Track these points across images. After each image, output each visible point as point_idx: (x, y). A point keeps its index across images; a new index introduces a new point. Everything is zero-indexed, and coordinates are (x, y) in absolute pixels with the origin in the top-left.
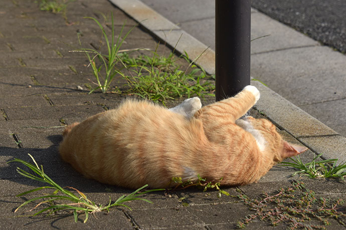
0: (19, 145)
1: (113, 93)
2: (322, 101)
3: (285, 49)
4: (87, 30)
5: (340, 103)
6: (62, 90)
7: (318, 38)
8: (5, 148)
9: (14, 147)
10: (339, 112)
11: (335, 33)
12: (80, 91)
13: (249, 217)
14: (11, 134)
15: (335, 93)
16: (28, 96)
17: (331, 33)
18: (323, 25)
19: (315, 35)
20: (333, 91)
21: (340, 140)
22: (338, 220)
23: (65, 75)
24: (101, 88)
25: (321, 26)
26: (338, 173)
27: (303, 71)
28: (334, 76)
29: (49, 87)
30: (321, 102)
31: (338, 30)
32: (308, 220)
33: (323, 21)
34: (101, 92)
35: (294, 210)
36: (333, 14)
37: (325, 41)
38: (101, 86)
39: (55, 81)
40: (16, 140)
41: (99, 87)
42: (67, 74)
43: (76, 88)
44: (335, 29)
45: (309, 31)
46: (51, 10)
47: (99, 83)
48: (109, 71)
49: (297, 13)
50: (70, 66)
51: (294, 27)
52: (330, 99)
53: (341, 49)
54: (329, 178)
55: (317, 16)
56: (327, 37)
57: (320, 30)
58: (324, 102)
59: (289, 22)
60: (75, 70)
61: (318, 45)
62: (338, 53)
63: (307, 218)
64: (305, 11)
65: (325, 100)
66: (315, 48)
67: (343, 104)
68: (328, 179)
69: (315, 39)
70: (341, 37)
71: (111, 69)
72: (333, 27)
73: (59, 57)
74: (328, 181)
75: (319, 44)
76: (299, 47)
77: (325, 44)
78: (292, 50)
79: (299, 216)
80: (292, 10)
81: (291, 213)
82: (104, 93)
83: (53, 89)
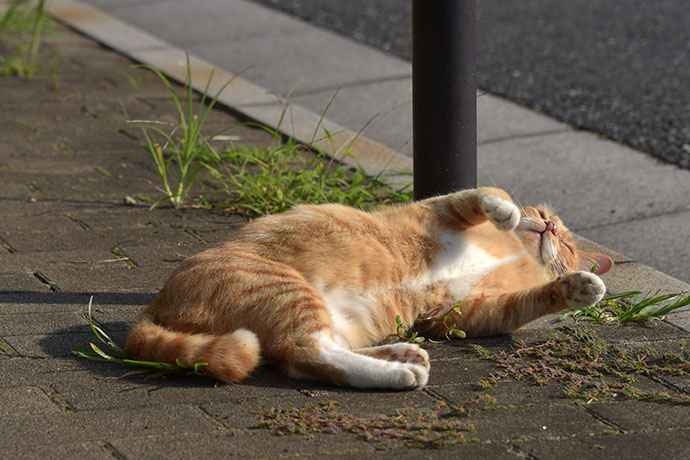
0: (52, 288)
1: (195, 208)
2: (589, 226)
3: (500, 139)
4: (101, 107)
5: (624, 228)
6: (97, 205)
7: (566, 117)
8: (29, 292)
9: (45, 291)
10: (624, 243)
11: (599, 107)
12: (131, 205)
13: (496, 375)
14: (31, 273)
15: (613, 212)
16: (35, 215)
17: (592, 107)
18: (573, 93)
19: (559, 111)
20: (608, 209)
21: (640, 269)
22: (650, 376)
23: (90, 182)
24: (172, 199)
25: (568, 96)
26: (643, 312)
27: (542, 177)
28: (608, 183)
29: (69, 201)
30: (586, 229)
31: (605, 102)
32: (599, 377)
33: (573, 86)
34: (172, 206)
35: (573, 364)
36: (591, 71)
37: (580, 122)
38: (171, 194)
39: (78, 192)
40: (44, 281)
41: (169, 197)
42: (94, 180)
43: (122, 202)
44: (598, 100)
45: (545, 105)
46: (15, 73)
47: (168, 189)
48: (186, 167)
49: (517, 74)
50: (97, 167)
51: (514, 100)
52: (604, 223)
53: (616, 136)
54: (626, 321)
55: (559, 77)
56: (584, 115)
57: (568, 103)
58: (593, 228)
59: (501, 90)
60: (107, 173)
61: (566, 130)
62: (610, 144)
63: (598, 374)
64: (532, 69)
65: (595, 224)
66: (562, 136)
67: (631, 230)
68: (625, 323)
69: (560, 119)
70: (613, 114)
71: (189, 163)
72: (594, 96)
73: (65, 153)
74: (626, 325)
75: (570, 128)
76: (530, 135)
77: (582, 128)
78: (516, 141)
79: (583, 372)
80: (504, 69)
81: (568, 369)
82: (178, 207)
83: (79, 204)
